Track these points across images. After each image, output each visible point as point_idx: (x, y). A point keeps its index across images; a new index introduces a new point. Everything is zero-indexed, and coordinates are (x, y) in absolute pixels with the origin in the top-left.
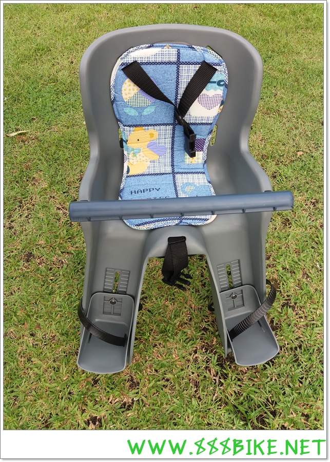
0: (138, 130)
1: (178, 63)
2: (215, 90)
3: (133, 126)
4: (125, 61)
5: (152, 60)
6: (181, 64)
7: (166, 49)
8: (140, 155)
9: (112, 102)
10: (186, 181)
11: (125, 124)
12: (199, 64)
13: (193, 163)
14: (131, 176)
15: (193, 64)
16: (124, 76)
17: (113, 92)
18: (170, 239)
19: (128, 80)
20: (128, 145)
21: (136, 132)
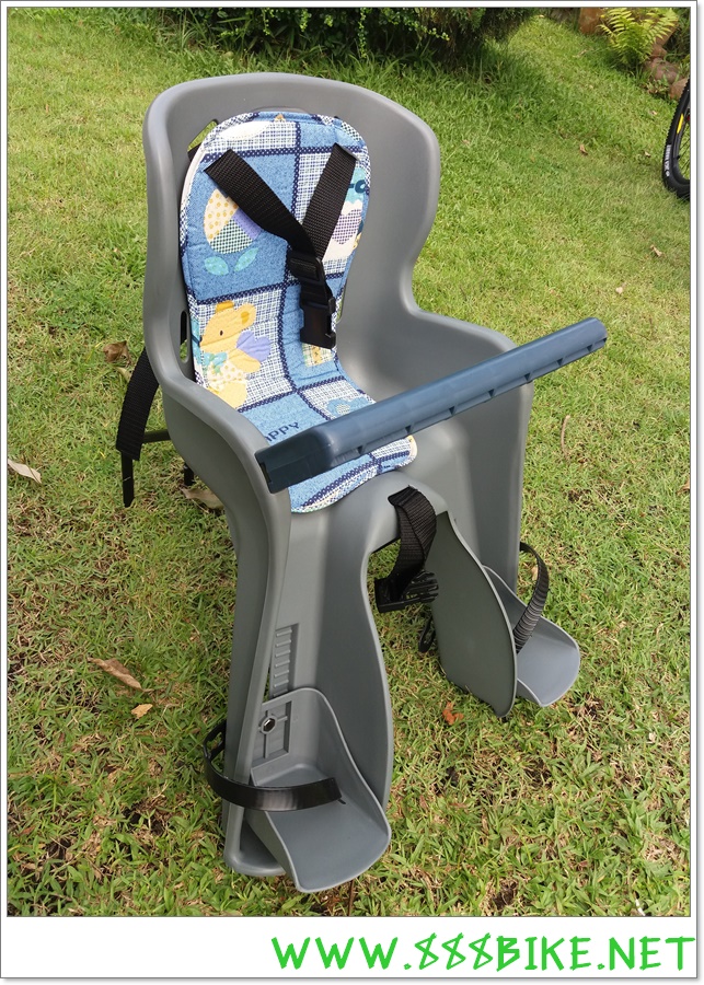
0: (223, 310)
1: (298, 151)
3: (214, 302)
4: (213, 149)
5: (257, 146)
6: (303, 152)
7: (277, 122)
8: (226, 367)
9: (181, 250)
11: (200, 298)
12: (329, 150)
13: (319, 362)
15: (320, 151)
16: (210, 183)
17: (185, 226)
18: (392, 499)
19: (216, 193)
20: (202, 349)
21: (220, 314)
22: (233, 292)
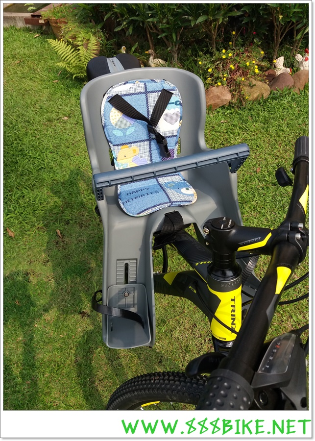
0: (124, 148)
1: (146, 92)
2: (174, 109)
3: (120, 145)
4: (110, 95)
5: (128, 92)
6: (148, 93)
7: (136, 84)
9: (104, 128)
10: (166, 181)
11: (114, 144)
12: (160, 91)
15: (156, 92)
16: (110, 106)
17: (103, 119)
18: (166, 215)
19: (113, 108)
20: (118, 161)
21: (123, 150)
22: (127, 142)
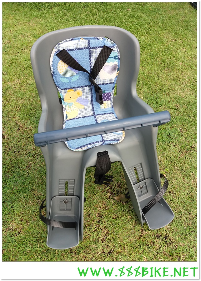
0: (70, 91)
1: (90, 48)
2: (113, 62)
3: (66, 89)
4: (57, 49)
5: (74, 48)
6: (91, 48)
7: (81, 40)
8: (73, 107)
9: (52, 76)
10: (103, 119)
11: (61, 88)
12: (102, 47)
13: (105, 108)
14: (69, 120)
15: (98, 48)
16: (58, 59)
17: (52, 69)
18: (98, 154)
19: (60, 61)
20: (65, 101)
21: (69, 93)
22: (72, 87)
